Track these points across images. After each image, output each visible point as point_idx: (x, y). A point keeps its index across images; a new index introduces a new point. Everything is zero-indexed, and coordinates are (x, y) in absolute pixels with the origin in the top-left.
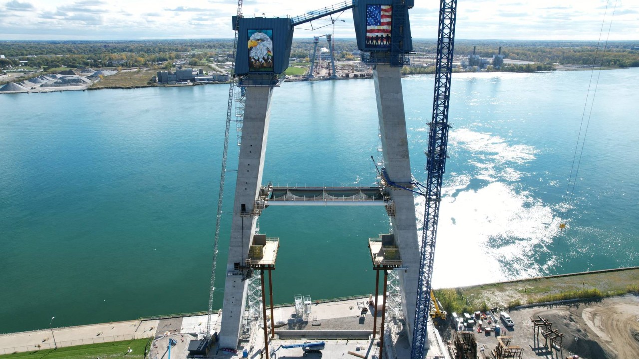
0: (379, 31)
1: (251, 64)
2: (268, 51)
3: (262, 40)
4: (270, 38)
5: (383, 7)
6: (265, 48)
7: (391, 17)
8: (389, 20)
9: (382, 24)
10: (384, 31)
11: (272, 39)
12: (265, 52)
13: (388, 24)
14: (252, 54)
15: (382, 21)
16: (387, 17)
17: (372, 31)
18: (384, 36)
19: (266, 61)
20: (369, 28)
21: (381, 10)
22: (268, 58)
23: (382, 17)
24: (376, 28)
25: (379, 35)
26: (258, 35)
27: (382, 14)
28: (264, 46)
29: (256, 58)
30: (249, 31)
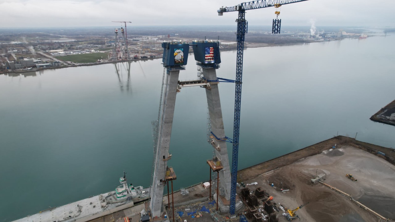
0: (209, 56)
1: (175, 62)
2: (182, 56)
3: (179, 52)
4: (182, 51)
5: (210, 48)
6: (180, 55)
7: (213, 51)
8: (213, 52)
9: (210, 54)
10: (211, 56)
11: (183, 52)
12: (181, 57)
13: (212, 54)
14: (176, 58)
15: (210, 52)
16: (212, 51)
17: (207, 56)
18: (211, 58)
19: (181, 60)
20: (206, 55)
21: (210, 49)
22: (182, 59)
23: (210, 51)
24: (208, 55)
25: (210, 58)
26: (178, 51)
27: (210, 50)
28: (180, 54)
29: (177, 59)
30: (175, 49)
